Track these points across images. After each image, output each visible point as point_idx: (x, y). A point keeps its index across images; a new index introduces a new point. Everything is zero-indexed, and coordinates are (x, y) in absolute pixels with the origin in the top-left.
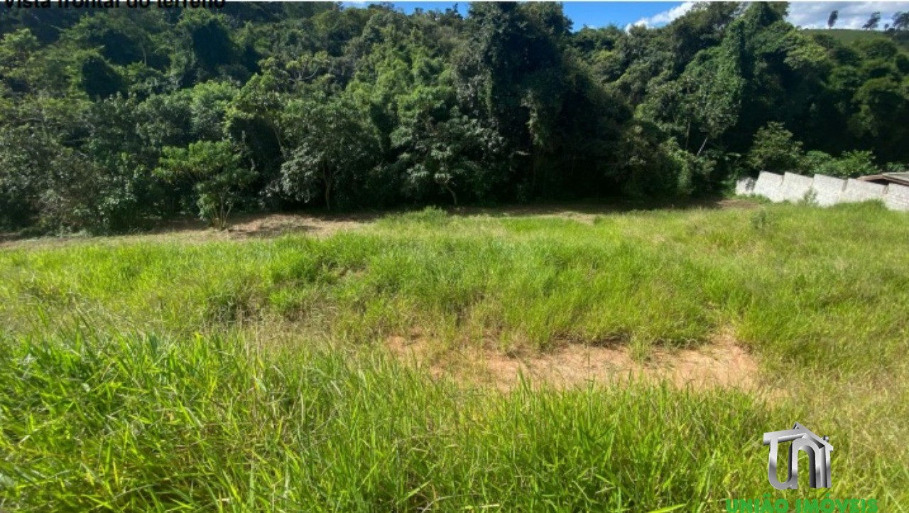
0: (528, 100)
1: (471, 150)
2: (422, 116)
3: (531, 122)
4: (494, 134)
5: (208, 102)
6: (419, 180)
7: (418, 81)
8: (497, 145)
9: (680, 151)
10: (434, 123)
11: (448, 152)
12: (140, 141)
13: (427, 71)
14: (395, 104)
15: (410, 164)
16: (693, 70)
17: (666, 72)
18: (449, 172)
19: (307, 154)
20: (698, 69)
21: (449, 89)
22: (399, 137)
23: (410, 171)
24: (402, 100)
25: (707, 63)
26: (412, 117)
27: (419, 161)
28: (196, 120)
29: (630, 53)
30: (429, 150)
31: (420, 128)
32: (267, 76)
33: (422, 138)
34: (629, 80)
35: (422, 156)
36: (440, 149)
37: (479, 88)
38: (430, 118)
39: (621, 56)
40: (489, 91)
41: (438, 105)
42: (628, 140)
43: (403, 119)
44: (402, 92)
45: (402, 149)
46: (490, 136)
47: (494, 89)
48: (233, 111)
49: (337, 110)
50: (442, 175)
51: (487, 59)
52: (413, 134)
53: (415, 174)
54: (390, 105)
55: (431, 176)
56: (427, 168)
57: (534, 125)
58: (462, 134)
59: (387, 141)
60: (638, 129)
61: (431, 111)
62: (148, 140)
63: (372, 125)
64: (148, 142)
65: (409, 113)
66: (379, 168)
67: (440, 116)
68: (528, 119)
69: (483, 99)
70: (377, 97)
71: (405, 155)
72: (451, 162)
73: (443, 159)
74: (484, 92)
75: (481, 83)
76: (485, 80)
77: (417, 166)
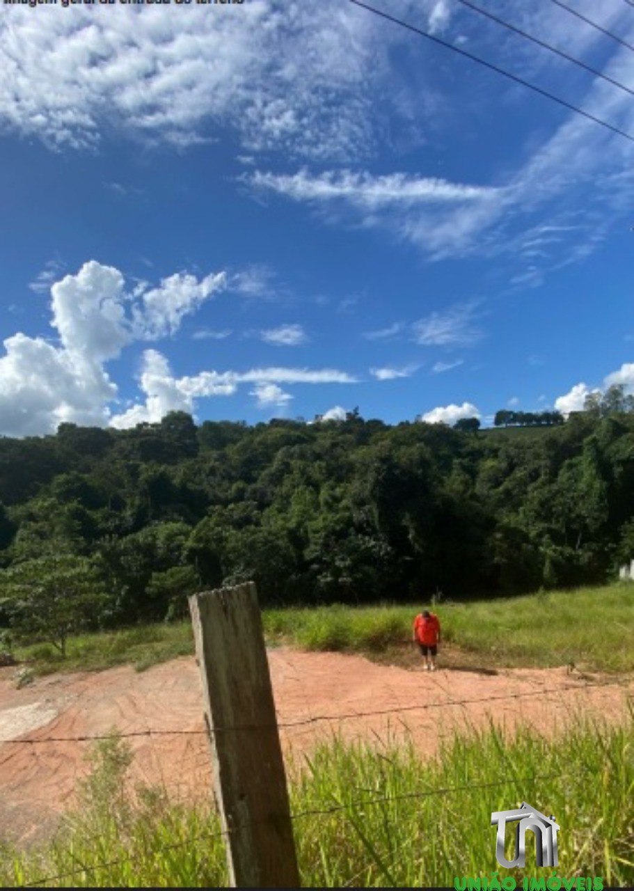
0: (406, 521)
1: (367, 558)
2: (327, 536)
3: (410, 536)
4: (383, 546)
5: (170, 537)
6: (327, 583)
7: (324, 508)
8: (387, 553)
9: (553, 547)
10: (337, 541)
11: (348, 562)
12: (123, 568)
13: (330, 501)
14: (306, 527)
15: (319, 572)
16: (563, 476)
17: (543, 478)
18: (350, 576)
19: (243, 570)
20: (567, 475)
21: (347, 514)
22: (308, 554)
23: (319, 577)
24: (312, 525)
25: (574, 470)
26: (320, 538)
27: (325, 570)
28: (161, 552)
29: (512, 462)
30: (333, 561)
31: (326, 546)
32: (214, 519)
33: (328, 552)
34: (510, 487)
35: (327, 566)
36: (343, 560)
37: (369, 514)
38: (333, 537)
39: (504, 465)
40: (376, 515)
41: (338, 528)
42: (490, 544)
43: (313, 540)
44: (311, 519)
45: (313, 561)
46: (381, 547)
47: (380, 515)
48: (190, 543)
49: (265, 538)
50: (345, 579)
51: (373, 496)
52: (321, 550)
53: (323, 580)
54: (302, 530)
55: (336, 582)
56: (332, 574)
57: (413, 538)
58: (359, 546)
59: (301, 556)
60: (499, 535)
61: (334, 532)
62: (130, 567)
63: (289, 544)
64: (130, 570)
65: (317, 535)
66: (293, 577)
67: (341, 535)
68: (408, 533)
69: (373, 522)
70: (292, 524)
71: (315, 566)
72: (351, 570)
73: (345, 567)
74: (373, 517)
75: (370, 511)
76: (373, 508)
77: (324, 574)
